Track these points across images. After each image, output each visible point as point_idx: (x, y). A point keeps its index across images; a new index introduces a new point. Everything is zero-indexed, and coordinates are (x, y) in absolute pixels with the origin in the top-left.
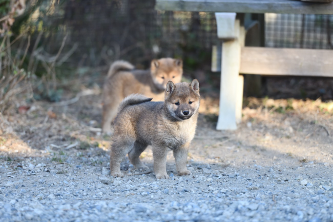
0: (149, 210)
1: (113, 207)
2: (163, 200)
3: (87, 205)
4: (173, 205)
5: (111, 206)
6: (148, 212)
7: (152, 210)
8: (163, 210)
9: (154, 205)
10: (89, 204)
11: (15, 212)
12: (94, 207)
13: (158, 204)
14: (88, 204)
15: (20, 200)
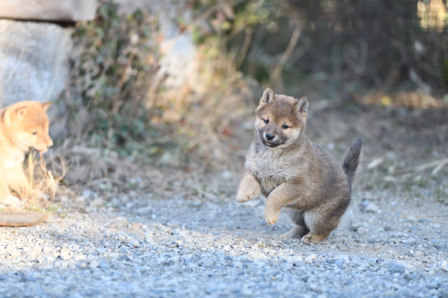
0: (408, 269)
1: (359, 263)
2: (426, 257)
3: (324, 259)
4: (441, 265)
5: (355, 261)
6: (407, 272)
7: (412, 271)
8: (428, 271)
9: (414, 264)
10: (326, 257)
11: (229, 262)
12: (333, 262)
13: (420, 263)
14: (324, 257)
15: (235, 246)
